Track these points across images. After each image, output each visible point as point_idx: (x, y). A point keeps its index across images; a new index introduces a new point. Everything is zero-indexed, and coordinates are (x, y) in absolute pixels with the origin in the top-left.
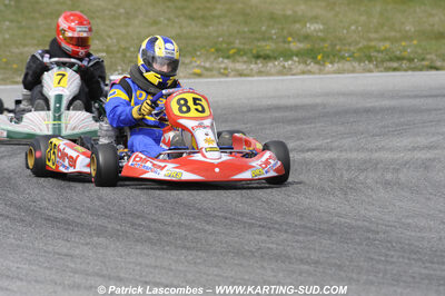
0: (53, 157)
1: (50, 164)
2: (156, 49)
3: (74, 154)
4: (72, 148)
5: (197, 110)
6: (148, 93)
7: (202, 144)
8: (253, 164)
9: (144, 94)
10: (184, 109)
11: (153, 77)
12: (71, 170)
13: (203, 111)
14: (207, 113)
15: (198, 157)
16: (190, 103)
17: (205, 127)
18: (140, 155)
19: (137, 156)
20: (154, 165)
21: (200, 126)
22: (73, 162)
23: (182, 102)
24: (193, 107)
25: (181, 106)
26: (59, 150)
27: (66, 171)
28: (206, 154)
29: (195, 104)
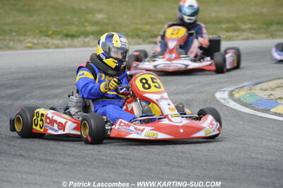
0: (40, 123)
1: (38, 128)
2: (114, 42)
3: (63, 121)
4: (60, 116)
5: (155, 86)
6: (106, 74)
7: (166, 112)
8: (204, 125)
9: (103, 75)
10: (147, 86)
11: (111, 63)
12: (61, 132)
13: (159, 87)
14: (162, 89)
15: (165, 121)
16: (150, 82)
17: (166, 99)
18: (124, 121)
19: (121, 122)
20: (135, 128)
21: (162, 98)
22: (62, 126)
23: (144, 81)
24: (152, 85)
25: (144, 84)
26: (47, 118)
27: (56, 133)
28: (172, 119)
29: (153, 82)
